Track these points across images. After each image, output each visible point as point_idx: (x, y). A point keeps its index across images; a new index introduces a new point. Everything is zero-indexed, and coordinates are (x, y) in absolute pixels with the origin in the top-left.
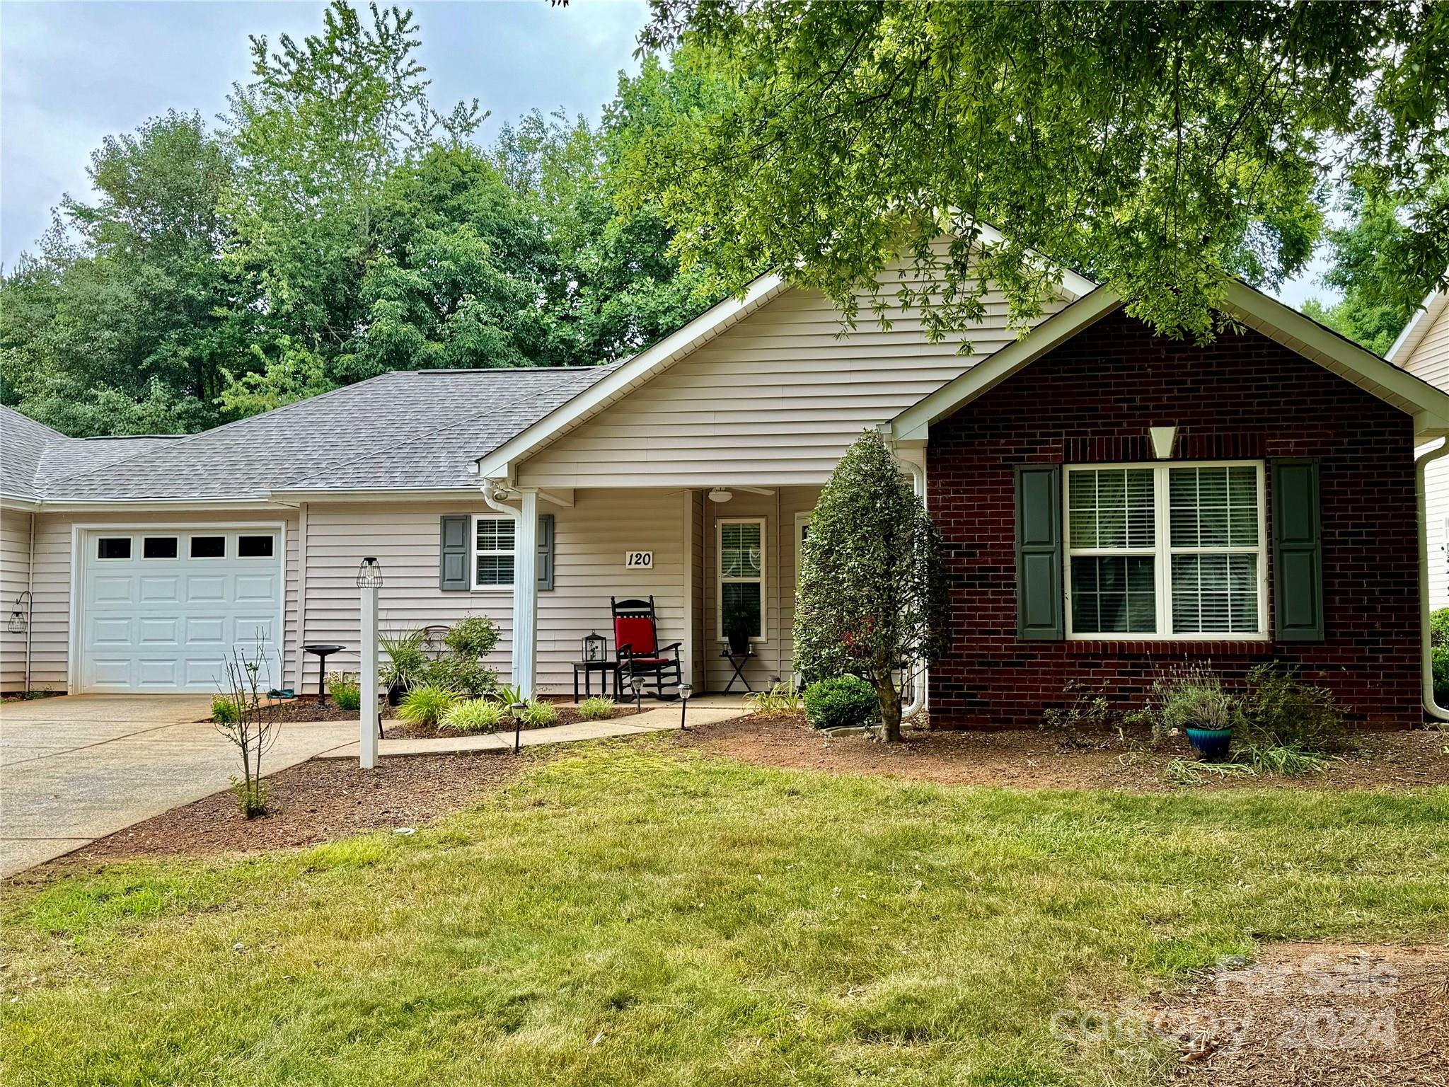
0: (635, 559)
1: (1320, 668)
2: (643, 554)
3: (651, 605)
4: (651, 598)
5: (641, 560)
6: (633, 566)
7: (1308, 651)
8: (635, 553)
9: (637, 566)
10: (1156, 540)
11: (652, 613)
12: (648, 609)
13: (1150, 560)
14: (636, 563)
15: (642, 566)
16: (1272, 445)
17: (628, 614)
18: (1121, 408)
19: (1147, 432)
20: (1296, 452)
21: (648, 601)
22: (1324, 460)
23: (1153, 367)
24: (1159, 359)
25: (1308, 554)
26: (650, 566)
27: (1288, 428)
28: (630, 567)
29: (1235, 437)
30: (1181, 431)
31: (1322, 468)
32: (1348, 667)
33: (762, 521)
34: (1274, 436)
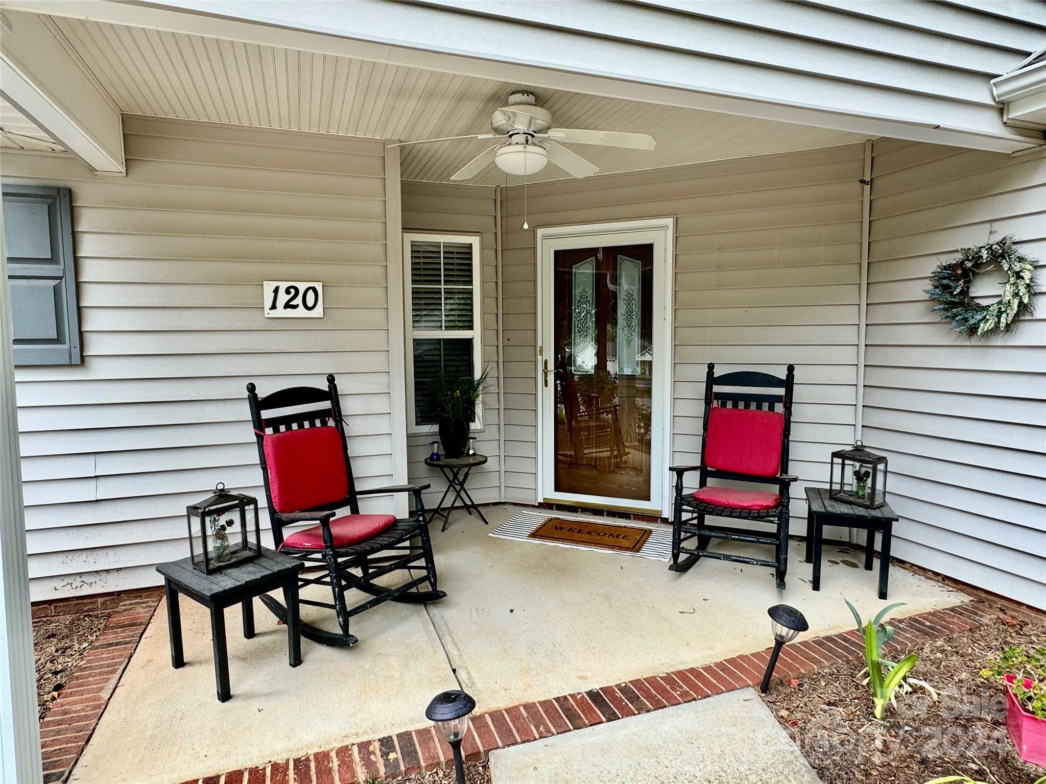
0: (283, 298)
2: (302, 287)
3: (332, 394)
4: (331, 379)
5: (298, 301)
6: (280, 312)
8: (283, 286)
9: (290, 313)
11: (336, 412)
12: (326, 405)
14: (287, 306)
15: (301, 312)
17: (287, 420)
21: (324, 386)
26: (318, 312)
28: (274, 314)
33: (474, 241)
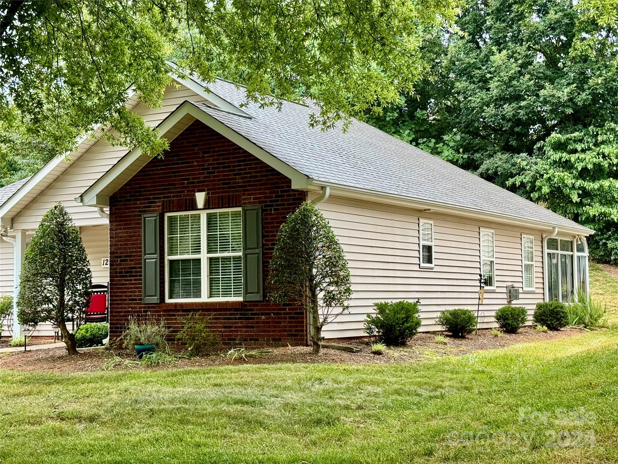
0: (105, 262)
1: (262, 314)
7: (257, 306)
8: (105, 259)
10: (202, 250)
13: (199, 260)
14: (106, 264)
16: (244, 199)
18: (184, 183)
19: (194, 195)
20: (254, 203)
22: (265, 206)
23: (197, 162)
24: (199, 158)
25: (256, 256)
27: (251, 190)
29: (229, 196)
30: (208, 194)
31: (263, 211)
32: (274, 314)
34: (244, 195)
